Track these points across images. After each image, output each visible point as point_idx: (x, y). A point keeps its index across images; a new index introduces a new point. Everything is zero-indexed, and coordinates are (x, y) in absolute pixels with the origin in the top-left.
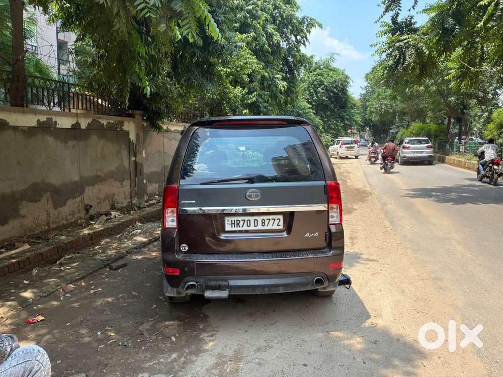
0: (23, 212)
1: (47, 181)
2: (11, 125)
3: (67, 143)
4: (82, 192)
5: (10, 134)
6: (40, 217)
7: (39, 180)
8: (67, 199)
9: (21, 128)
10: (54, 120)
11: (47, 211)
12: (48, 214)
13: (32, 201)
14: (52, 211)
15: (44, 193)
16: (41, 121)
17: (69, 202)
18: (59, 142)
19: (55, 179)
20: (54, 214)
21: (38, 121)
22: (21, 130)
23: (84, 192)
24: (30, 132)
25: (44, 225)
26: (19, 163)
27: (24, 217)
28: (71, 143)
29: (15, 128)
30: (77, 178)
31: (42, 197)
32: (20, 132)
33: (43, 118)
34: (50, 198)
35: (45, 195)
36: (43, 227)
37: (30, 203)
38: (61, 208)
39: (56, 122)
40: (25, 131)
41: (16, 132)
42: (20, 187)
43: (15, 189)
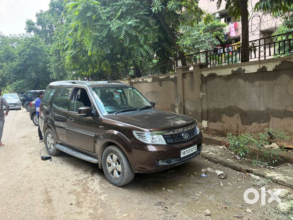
0: (224, 120)
1: (238, 106)
2: (218, 75)
3: (254, 83)
4: (268, 120)
5: (218, 80)
6: (233, 126)
7: (233, 105)
8: (253, 122)
9: (223, 76)
10: (243, 69)
11: (237, 124)
12: (238, 126)
13: (228, 116)
14: (240, 125)
15: (236, 113)
16: (234, 71)
17: (254, 124)
18: (247, 83)
19: (243, 106)
20: (242, 128)
21: (233, 71)
22: (223, 77)
23: (269, 120)
24: (228, 78)
25: (235, 132)
26: (222, 94)
27: (224, 122)
28: (257, 83)
29: (220, 77)
30: (262, 109)
31: (234, 115)
32: (223, 78)
33: (235, 69)
34: (239, 117)
35: (236, 114)
36: (234, 132)
37: (227, 117)
38: (247, 126)
39: (244, 70)
40: (225, 77)
41: (221, 78)
42: (223, 107)
43: (220, 107)
